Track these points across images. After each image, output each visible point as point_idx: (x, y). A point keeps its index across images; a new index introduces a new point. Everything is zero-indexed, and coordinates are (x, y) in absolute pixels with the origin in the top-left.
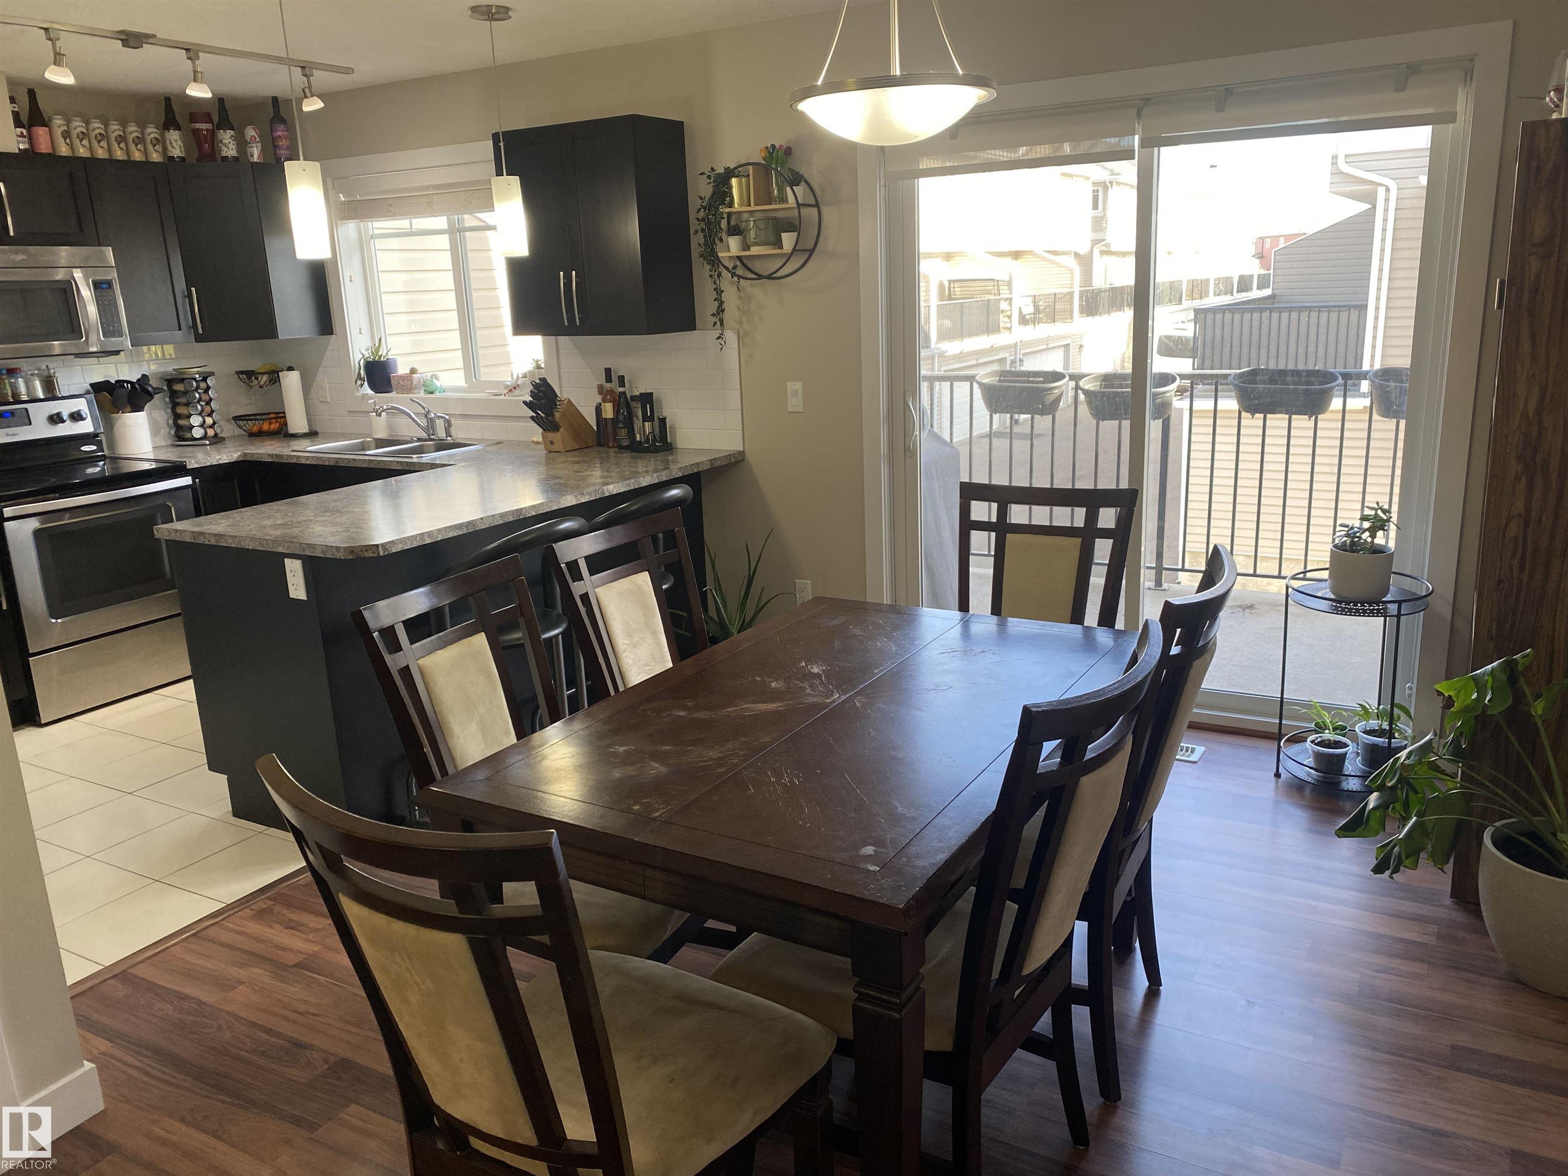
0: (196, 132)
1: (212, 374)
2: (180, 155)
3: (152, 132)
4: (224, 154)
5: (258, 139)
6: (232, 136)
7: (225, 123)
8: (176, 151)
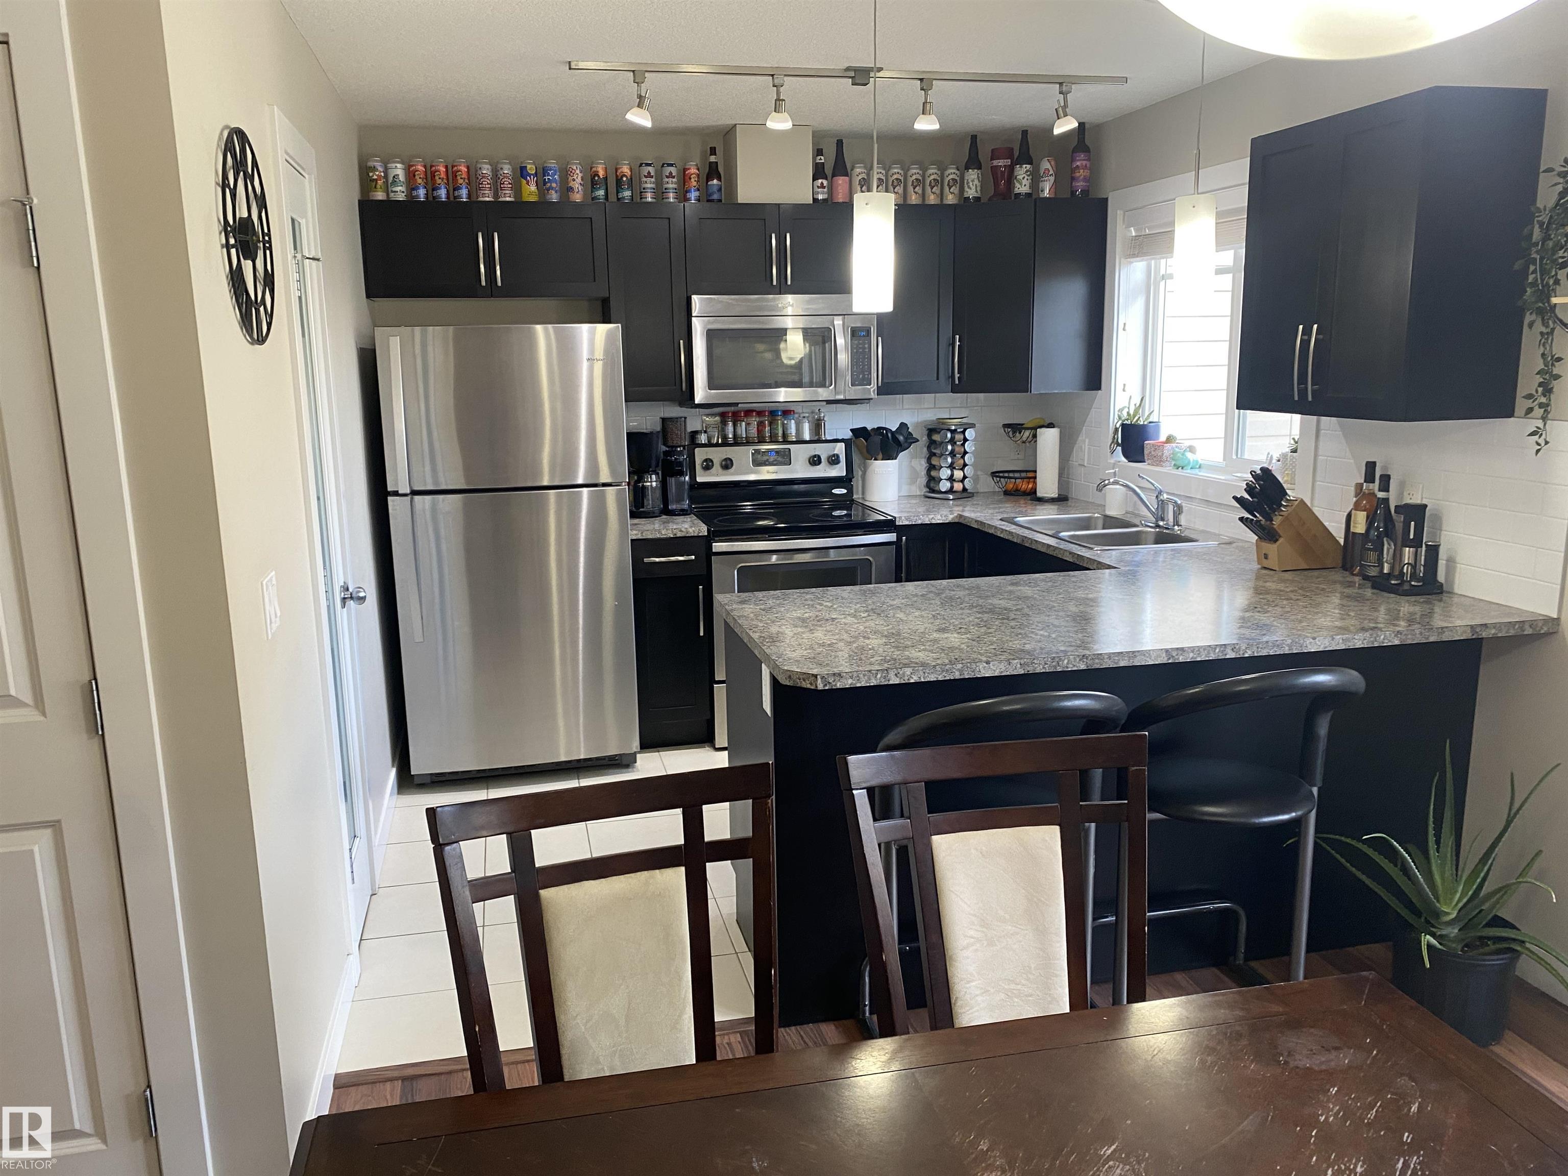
0: (994, 169)
1: (972, 426)
2: (976, 195)
3: (952, 173)
4: (1017, 191)
5: (1051, 172)
6: (1027, 171)
7: (1025, 157)
8: (971, 192)
